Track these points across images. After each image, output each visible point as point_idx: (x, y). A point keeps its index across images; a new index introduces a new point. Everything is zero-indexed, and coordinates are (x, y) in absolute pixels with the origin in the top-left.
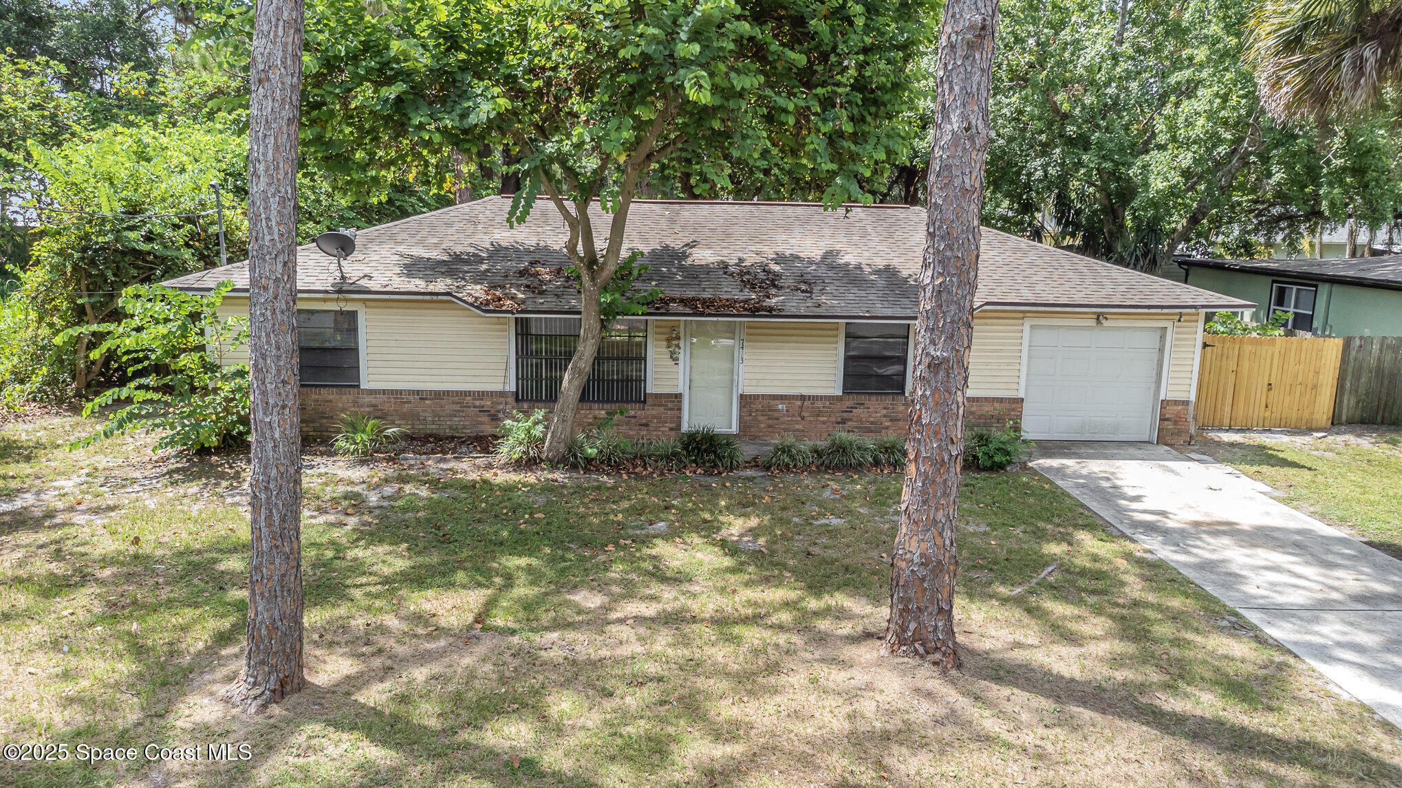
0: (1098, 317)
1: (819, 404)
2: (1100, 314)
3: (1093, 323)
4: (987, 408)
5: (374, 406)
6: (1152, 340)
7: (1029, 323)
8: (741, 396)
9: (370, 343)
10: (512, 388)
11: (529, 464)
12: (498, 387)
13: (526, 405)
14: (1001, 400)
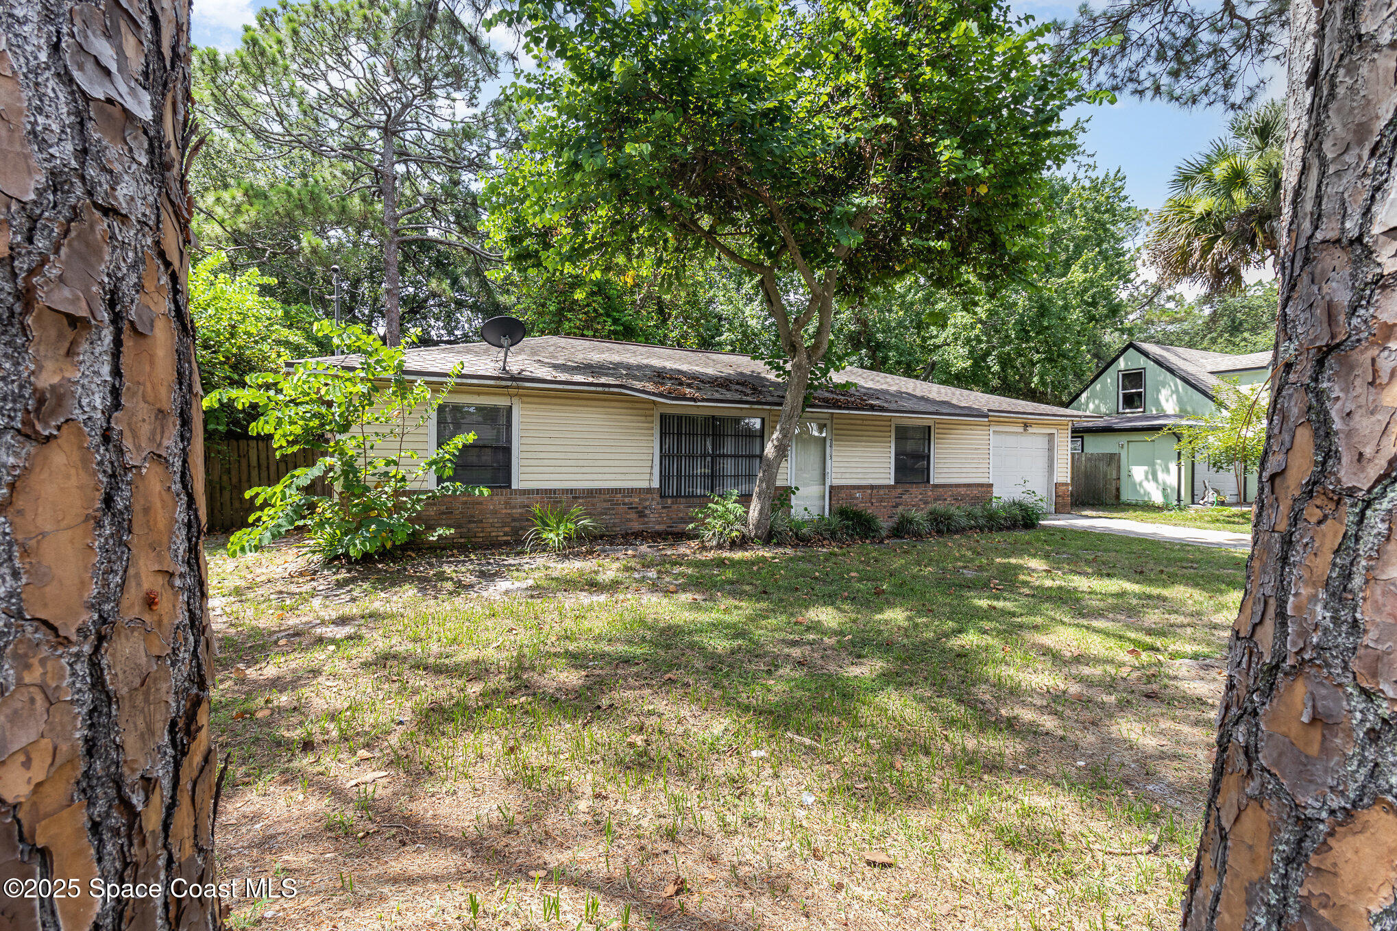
0: (1026, 426)
1: (882, 492)
2: (1026, 423)
3: (1021, 430)
4: (975, 492)
5: (527, 506)
6: (1042, 443)
7: (992, 429)
8: (831, 487)
9: (524, 441)
10: (656, 484)
11: (742, 543)
12: (645, 485)
13: (669, 501)
14: (982, 485)
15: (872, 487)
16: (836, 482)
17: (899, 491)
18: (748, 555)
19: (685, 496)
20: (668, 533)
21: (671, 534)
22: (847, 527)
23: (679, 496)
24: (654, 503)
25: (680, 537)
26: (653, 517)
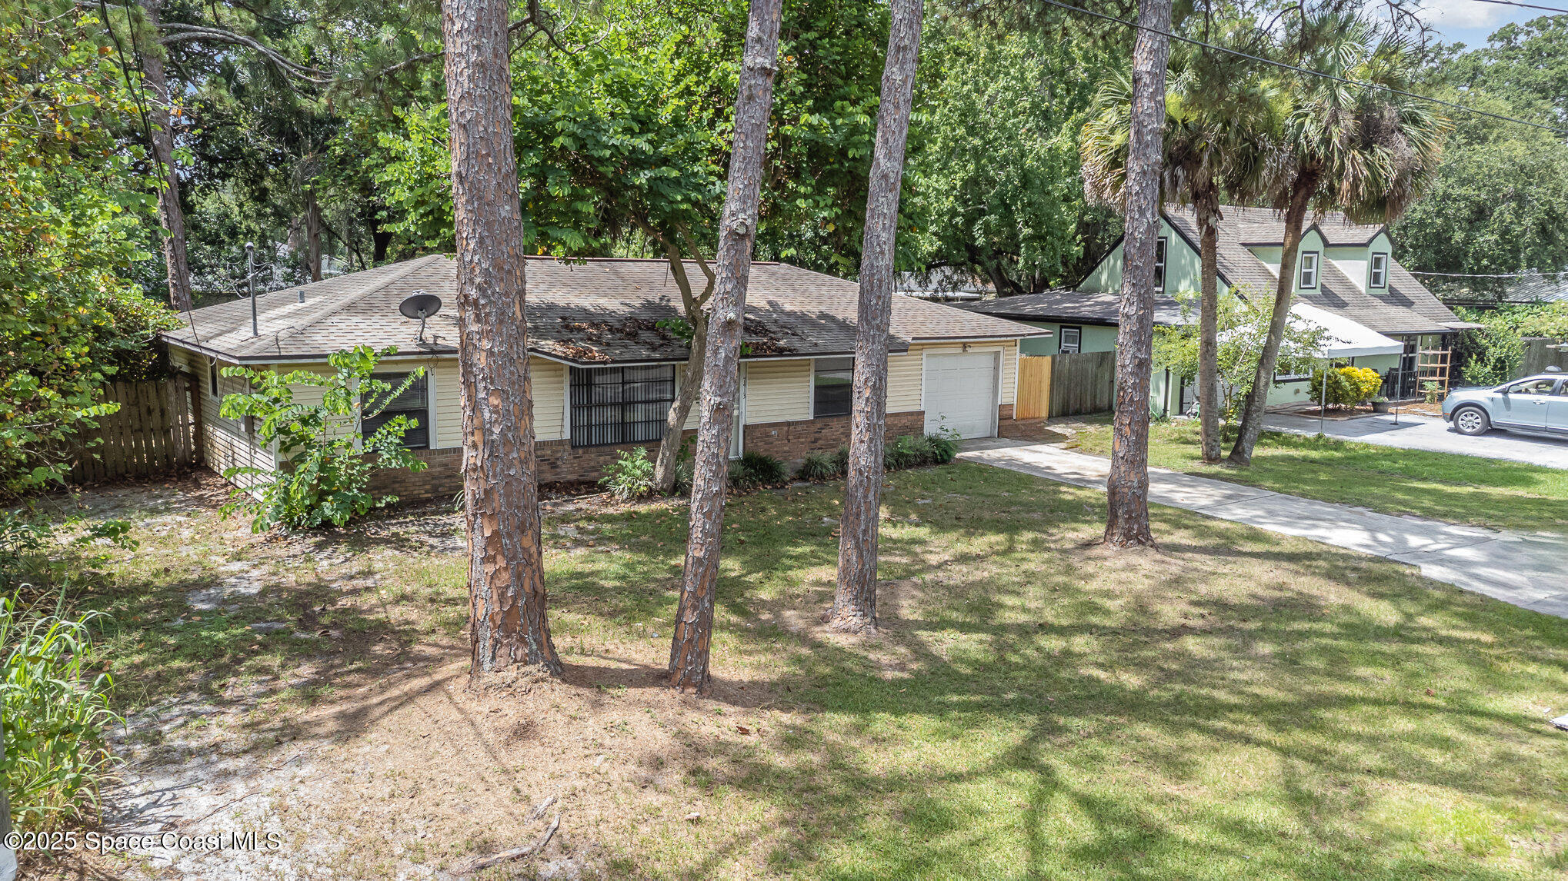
0: (965, 346)
1: (799, 428)
2: (965, 344)
3: (960, 350)
4: (904, 421)
5: (446, 465)
6: (987, 362)
7: (925, 352)
8: (745, 426)
9: (441, 403)
10: (567, 435)
11: (650, 496)
12: (557, 437)
13: (581, 451)
14: (911, 414)
15: (789, 424)
16: (751, 421)
17: (819, 425)
18: (655, 506)
19: (596, 445)
20: (580, 483)
21: (583, 483)
22: (751, 474)
23: (590, 445)
24: (566, 454)
25: (591, 487)
26: (564, 468)
